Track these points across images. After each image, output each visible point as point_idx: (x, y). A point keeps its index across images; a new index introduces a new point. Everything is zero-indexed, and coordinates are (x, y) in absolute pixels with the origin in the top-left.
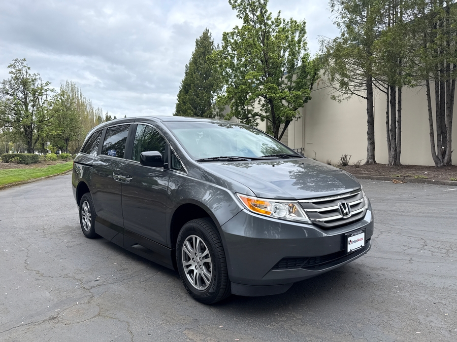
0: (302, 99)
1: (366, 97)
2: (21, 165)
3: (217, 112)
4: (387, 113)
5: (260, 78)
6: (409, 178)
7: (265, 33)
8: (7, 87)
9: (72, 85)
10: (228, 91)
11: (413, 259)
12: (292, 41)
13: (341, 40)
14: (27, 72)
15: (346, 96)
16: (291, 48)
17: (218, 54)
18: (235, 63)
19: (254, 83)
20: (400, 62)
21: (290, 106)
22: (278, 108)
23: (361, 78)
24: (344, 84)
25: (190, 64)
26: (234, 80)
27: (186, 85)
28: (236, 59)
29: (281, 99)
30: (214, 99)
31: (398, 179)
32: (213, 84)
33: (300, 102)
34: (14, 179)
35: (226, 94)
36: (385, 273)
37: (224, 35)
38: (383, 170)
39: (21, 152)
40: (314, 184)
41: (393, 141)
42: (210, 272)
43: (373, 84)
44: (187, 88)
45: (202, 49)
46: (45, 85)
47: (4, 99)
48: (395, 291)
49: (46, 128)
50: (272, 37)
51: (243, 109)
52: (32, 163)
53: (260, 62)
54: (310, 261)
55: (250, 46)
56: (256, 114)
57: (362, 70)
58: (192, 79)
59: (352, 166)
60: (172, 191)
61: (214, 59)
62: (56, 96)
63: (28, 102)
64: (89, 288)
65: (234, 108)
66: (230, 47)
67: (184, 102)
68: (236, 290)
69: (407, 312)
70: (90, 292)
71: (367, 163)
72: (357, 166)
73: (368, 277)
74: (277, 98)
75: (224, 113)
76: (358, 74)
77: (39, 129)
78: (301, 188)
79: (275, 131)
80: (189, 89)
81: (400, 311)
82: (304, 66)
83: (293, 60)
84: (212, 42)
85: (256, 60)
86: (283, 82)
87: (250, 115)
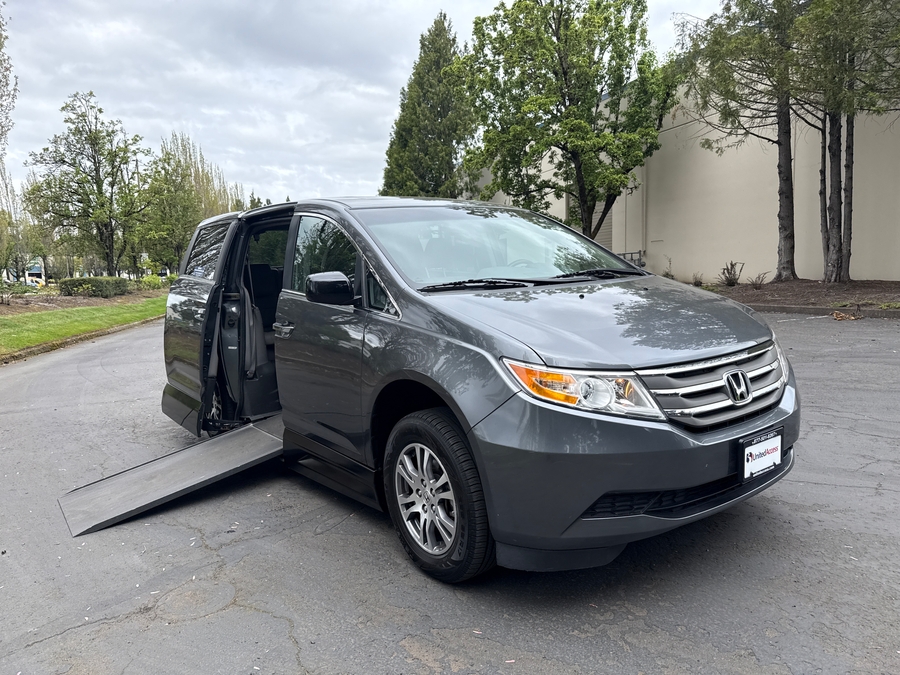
0: (641, 150)
1: (776, 139)
2: (94, 299)
3: (466, 184)
4: (823, 172)
5: (551, 108)
6: (868, 309)
7: (560, 13)
8: (62, 149)
9: (183, 140)
10: (487, 139)
11: (885, 485)
12: (617, 29)
13: (723, 21)
14: (96, 118)
15: (733, 139)
16: (614, 44)
17: (464, 63)
18: (501, 80)
19: (540, 119)
20: (852, 61)
21: (615, 163)
22: (591, 169)
23: (765, 100)
24: (728, 115)
25: (410, 86)
26: (499, 115)
27: (404, 130)
28: (501, 70)
29: (598, 150)
30: (459, 156)
31: (843, 312)
32: (457, 126)
33: (637, 156)
34: (83, 328)
35: (482, 145)
36: (824, 516)
37: (476, 24)
38: (812, 293)
39: (96, 275)
40: (668, 332)
41: (835, 231)
42: (453, 519)
43: (791, 112)
44: (404, 135)
45: (433, 56)
46: (130, 142)
47: (57, 174)
48: (847, 557)
49: (138, 227)
50: (576, 22)
51: (517, 175)
52: (115, 294)
53: (551, 75)
54: (663, 499)
55: (530, 43)
56: (546, 184)
57: (769, 83)
58: (414, 117)
59: (747, 285)
60: (374, 350)
61: (456, 73)
62: (155, 163)
63: (102, 177)
64: (217, 546)
65: (499, 174)
66: (490, 46)
67: (400, 166)
68: (506, 558)
69: (875, 605)
70: (218, 555)
71: (779, 278)
72: (757, 286)
73: (786, 526)
74: (588, 148)
75: (481, 184)
76: (761, 92)
77: (126, 228)
78: (641, 343)
79: (585, 218)
80: (408, 138)
81: (859, 601)
82: (643, 81)
83: (619, 69)
84: (454, 40)
85: (543, 72)
86: (599, 115)
87: (532, 187)
